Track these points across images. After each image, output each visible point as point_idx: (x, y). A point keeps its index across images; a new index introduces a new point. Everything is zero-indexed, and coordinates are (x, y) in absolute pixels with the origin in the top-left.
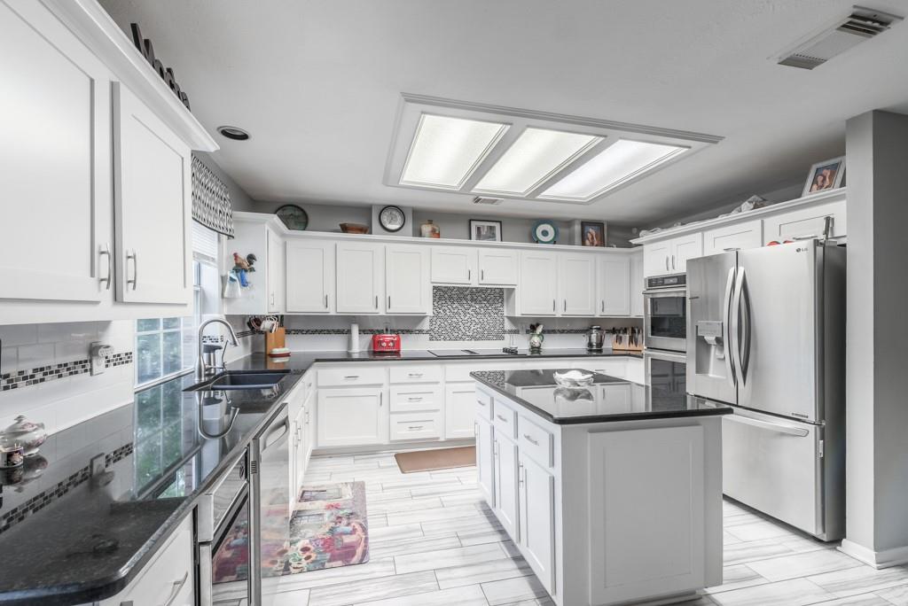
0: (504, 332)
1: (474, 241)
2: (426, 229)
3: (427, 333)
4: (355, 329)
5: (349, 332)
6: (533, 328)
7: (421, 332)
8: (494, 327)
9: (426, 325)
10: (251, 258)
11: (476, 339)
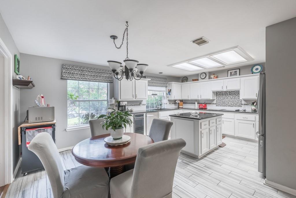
0: (242, 104)
1: (229, 77)
2: (212, 76)
3: (215, 104)
4: (196, 103)
5: (195, 103)
6: (253, 103)
7: (213, 104)
8: (238, 103)
9: (215, 102)
10: (171, 90)
11: (231, 106)
